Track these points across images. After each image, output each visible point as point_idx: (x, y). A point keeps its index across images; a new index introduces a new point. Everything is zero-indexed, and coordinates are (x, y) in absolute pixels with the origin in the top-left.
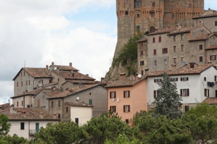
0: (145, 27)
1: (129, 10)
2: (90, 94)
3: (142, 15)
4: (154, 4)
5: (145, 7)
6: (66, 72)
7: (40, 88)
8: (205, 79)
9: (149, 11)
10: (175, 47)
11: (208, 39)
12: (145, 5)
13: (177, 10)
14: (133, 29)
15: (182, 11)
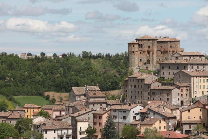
0: (144, 60)
1: (134, 51)
2: (89, 114)
3: (143, 53)
4: (149, 47)
5: (144, 48)
6: (93, 91)
7: (78, 101)
8: (133, 112)
9: (146, 51)
10: (139, 85)
11: (152, 84)
12: (144, 47)
13: (164, 49)
14: (137, 61)
15: (166, 50)
